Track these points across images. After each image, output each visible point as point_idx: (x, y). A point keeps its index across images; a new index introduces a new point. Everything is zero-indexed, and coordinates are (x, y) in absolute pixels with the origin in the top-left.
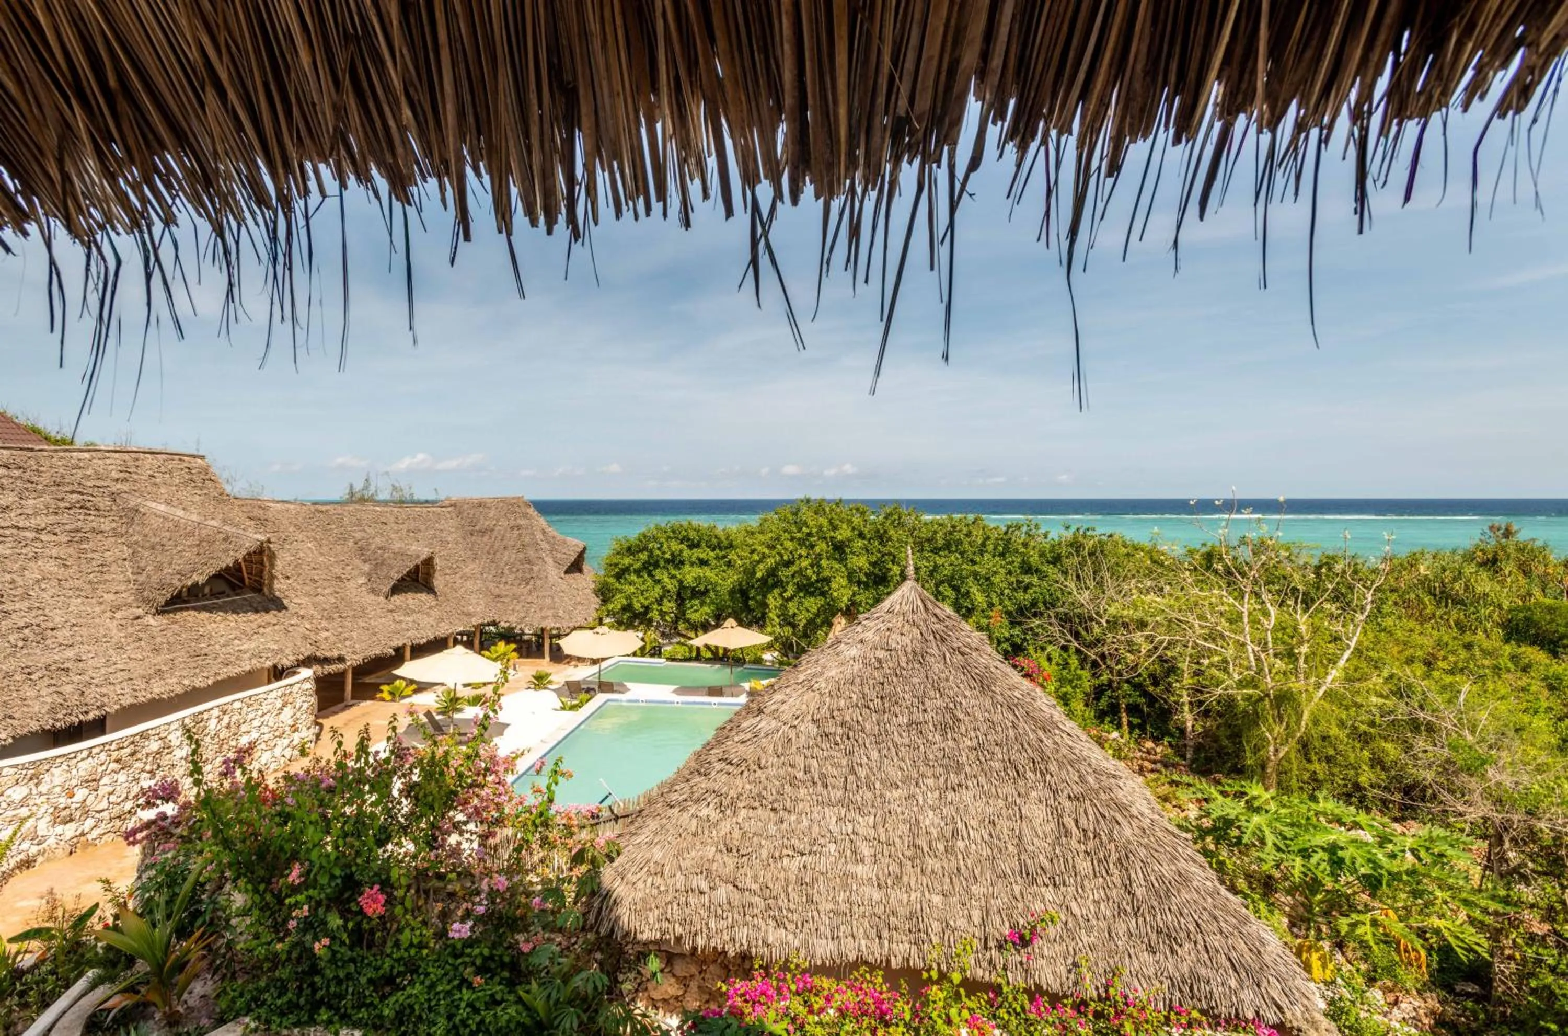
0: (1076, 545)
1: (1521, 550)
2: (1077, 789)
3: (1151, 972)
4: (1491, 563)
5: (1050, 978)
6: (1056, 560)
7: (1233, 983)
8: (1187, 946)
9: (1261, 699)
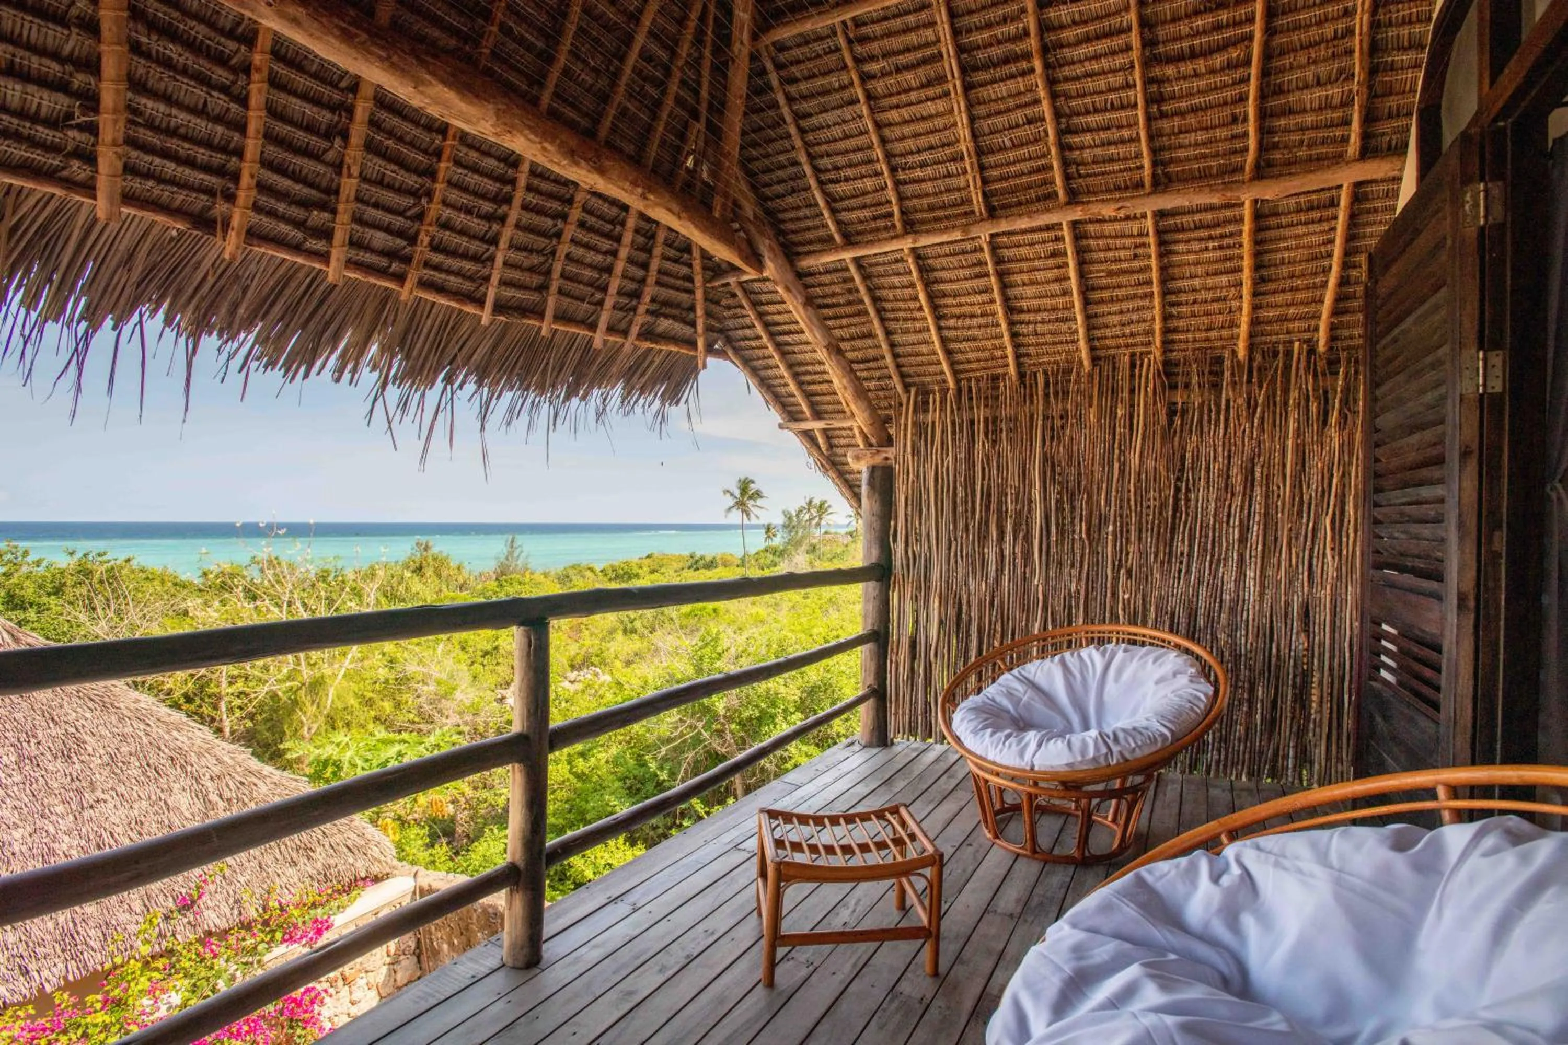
0: (85, 572)
1: (435, 559)
2: (217, 770)
3: (296, 879)
4: (419, 570)
5: (217, 921)
6: (58, 591)
7: (351, 860)
8: (319, 850)
9: (299, 689)
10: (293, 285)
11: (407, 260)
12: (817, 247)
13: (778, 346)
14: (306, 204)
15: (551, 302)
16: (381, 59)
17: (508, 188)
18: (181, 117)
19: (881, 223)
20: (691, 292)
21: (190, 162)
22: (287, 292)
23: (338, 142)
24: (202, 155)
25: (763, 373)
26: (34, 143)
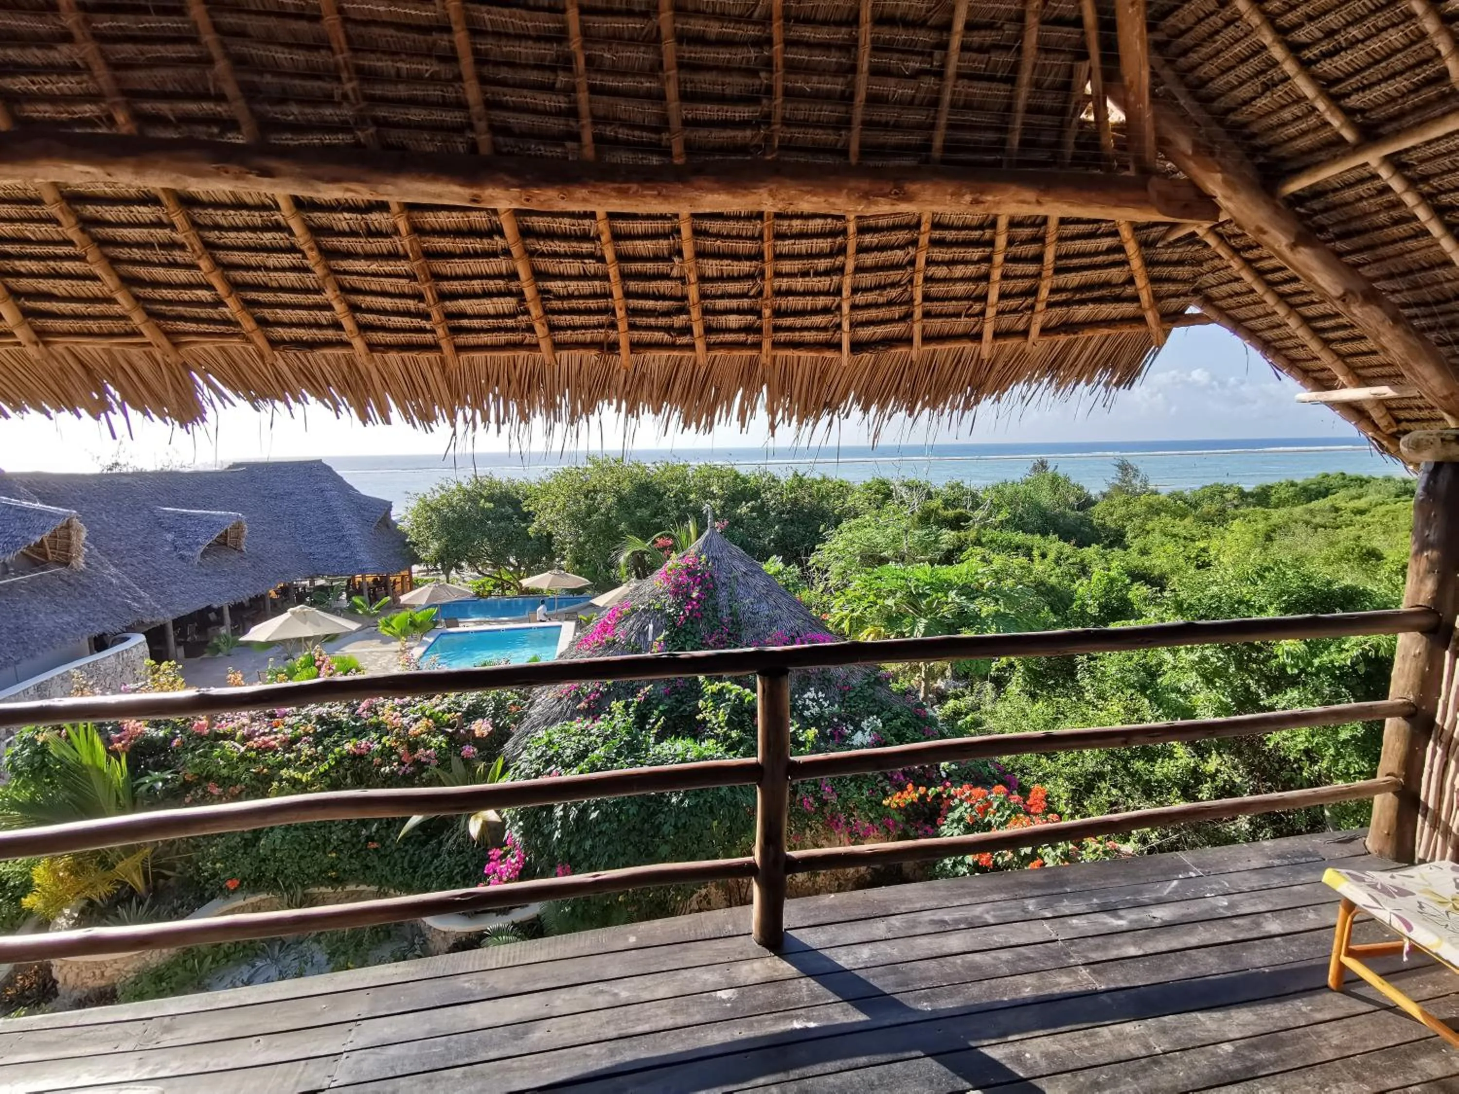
10: (682, 370)
11: (759, 330)
12: (1322, 156)
13: (1282, 297)
14: (667, 314)
15: (917, 328)
16: (655, 197)
17: (840, 240)
18: (573, 286)
19: (1430, 93)
20: (1125, 262)
21: (589, 312)
22: (680, 375)
23: (676, 260)
24: (592, 304)
25: (1269, 335)
26: (507, 330)
